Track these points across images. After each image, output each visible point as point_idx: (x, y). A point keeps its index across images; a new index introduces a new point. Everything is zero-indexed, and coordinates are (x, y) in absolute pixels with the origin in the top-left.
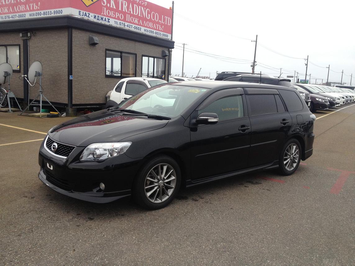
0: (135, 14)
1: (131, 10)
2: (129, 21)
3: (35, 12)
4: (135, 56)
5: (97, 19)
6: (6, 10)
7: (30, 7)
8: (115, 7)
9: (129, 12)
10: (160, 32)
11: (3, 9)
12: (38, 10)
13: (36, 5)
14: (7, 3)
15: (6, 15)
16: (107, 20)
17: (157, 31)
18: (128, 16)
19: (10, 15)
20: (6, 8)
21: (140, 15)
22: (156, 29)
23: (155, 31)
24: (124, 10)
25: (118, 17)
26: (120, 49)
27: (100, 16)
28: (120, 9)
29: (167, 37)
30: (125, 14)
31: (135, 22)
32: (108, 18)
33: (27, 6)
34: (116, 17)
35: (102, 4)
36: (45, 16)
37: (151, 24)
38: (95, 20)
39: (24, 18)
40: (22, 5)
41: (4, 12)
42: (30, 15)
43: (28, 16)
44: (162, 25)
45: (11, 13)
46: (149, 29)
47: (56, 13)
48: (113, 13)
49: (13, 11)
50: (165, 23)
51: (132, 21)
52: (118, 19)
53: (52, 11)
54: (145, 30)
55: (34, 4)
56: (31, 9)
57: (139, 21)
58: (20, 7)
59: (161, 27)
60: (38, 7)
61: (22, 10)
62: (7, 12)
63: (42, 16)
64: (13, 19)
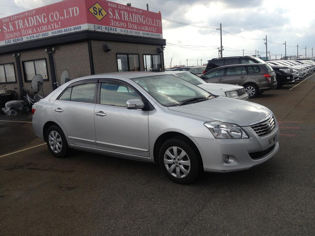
0: (134, 21)
1: (131, 19)
2: (130, 28)
3: (56, 31)
4: (138, 55)
5: (108, 30)
6: (30, 32)
7: (51, 27)
8: (119, 18)
9: (130, 21)
10: (154, 33)
11: (27, 31)
12: (59, 28)
13: (56, 25)
14: (30, 25)
15: (31, 36)
16: (115, 29)
17: (152, 33)
18: (129, 24)
19: (35, 35)
20: (30, 30)
21: (138, 22)
22: (151, 32)
23: (150, 33)
24: (126, 20)
25: (122, 26)
26: (127, 52)
27: (109, 27)
28: (123, 19)
29: (159, 37)
30: (127, 22)
31: (135, 28)
32: (116, 28)
33: (49, 26)
34: (121, 26)
35: (110, 17)
36: (66, 32)
37: (146, 28)
38: (107, 31)
39: (47, 36)
40: (44, 26)
41: (29, 33)
42: (53, 33)
43: (50, 34)
44: (155, 27)
45: (35, 33)
46: (146, 32)
47: (75, 29)
48: (118, 23)
49: (36, 31)
50: (157, 25)
51: (133, 27)
52: (123, 27)
53: (72, 28)
54: (143, 34)
55: (55, 24)
56: (53, 28)
57: (138, 27)
58: (43, 27)
59: (155, 29)
60: (59, 26)
61: (45, 30)
62: (32, 33)
63: (63, 33)
64: (38, 38)
